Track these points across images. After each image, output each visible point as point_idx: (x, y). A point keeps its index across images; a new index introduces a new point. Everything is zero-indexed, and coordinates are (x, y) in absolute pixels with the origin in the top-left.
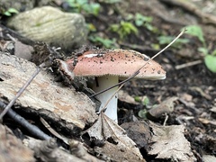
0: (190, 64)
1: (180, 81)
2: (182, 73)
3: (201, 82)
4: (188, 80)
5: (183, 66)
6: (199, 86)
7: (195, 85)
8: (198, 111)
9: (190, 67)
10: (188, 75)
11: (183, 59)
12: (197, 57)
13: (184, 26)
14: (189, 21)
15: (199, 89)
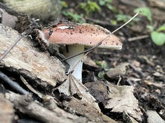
0: (139, 38)
1: (131, 50)
2: (133, 44)
3: (147, 52)
4: (137, 50)
5: (134, 39)
6: (145, 55)
7: (141, 54)
8: (144, 74)
9: (139, 40)
10: (137, 46)
11: (135, 34)
12: (145, 32)
13: (136, 7)
14: (140, 4)
15: (145, 58)
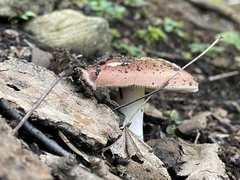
0: (225, 75)
1: (214, 94)
2: (216, 85)
3: (237, 96)
4: (223, 93)
5: (218, 77)
6: (235, 100)
7: (230, 99)
8: (234, 128)
9: (225, 79)
10: (223, 88)
11: (218, 70)
12: (234, 67)
13: (219, 32)
14: (225, 27)
15: (235, 104)
